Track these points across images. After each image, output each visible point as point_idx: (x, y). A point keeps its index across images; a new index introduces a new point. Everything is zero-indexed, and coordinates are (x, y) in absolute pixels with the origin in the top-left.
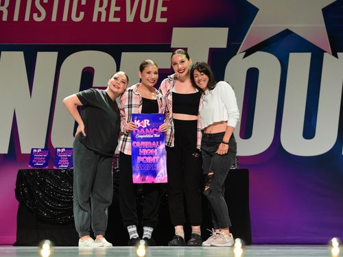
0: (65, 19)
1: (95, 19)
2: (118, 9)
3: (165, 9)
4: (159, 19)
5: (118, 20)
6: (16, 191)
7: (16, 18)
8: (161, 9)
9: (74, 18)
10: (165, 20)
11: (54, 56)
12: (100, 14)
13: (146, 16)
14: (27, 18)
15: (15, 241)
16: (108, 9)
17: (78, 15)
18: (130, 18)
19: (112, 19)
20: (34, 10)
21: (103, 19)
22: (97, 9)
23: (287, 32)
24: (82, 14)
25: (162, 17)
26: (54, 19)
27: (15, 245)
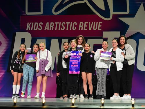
0: (70, 29)
1: (79, 29)
2: (87, 26)
3: (101, 26)
4: (99, 29)
5: (86, 29)
6: (56, 81)
7: (56, 29)
8: (99, 26)
9: (73, 29)
10: (101, 29)
11: (67, 40)
12: (81, 27)
13: (95, 28)
14: (59, 29)
15: (56, 96)
16: (83, 26)
17: (74, 28)
18: (90, 29)
19: (85, 29)
20: (61, 27)
21: (82, 29)
22: (80, 26)
23: (138, 33)
24: (76, 28)
25: (100, 28)
26: (67, 29)
27: (56, 98)
